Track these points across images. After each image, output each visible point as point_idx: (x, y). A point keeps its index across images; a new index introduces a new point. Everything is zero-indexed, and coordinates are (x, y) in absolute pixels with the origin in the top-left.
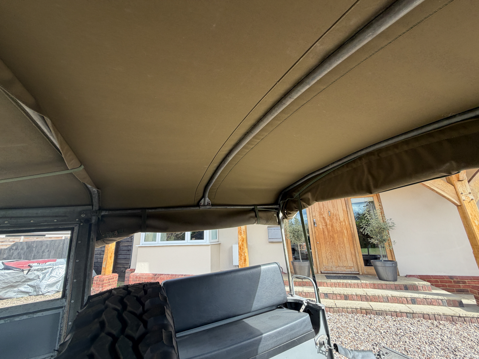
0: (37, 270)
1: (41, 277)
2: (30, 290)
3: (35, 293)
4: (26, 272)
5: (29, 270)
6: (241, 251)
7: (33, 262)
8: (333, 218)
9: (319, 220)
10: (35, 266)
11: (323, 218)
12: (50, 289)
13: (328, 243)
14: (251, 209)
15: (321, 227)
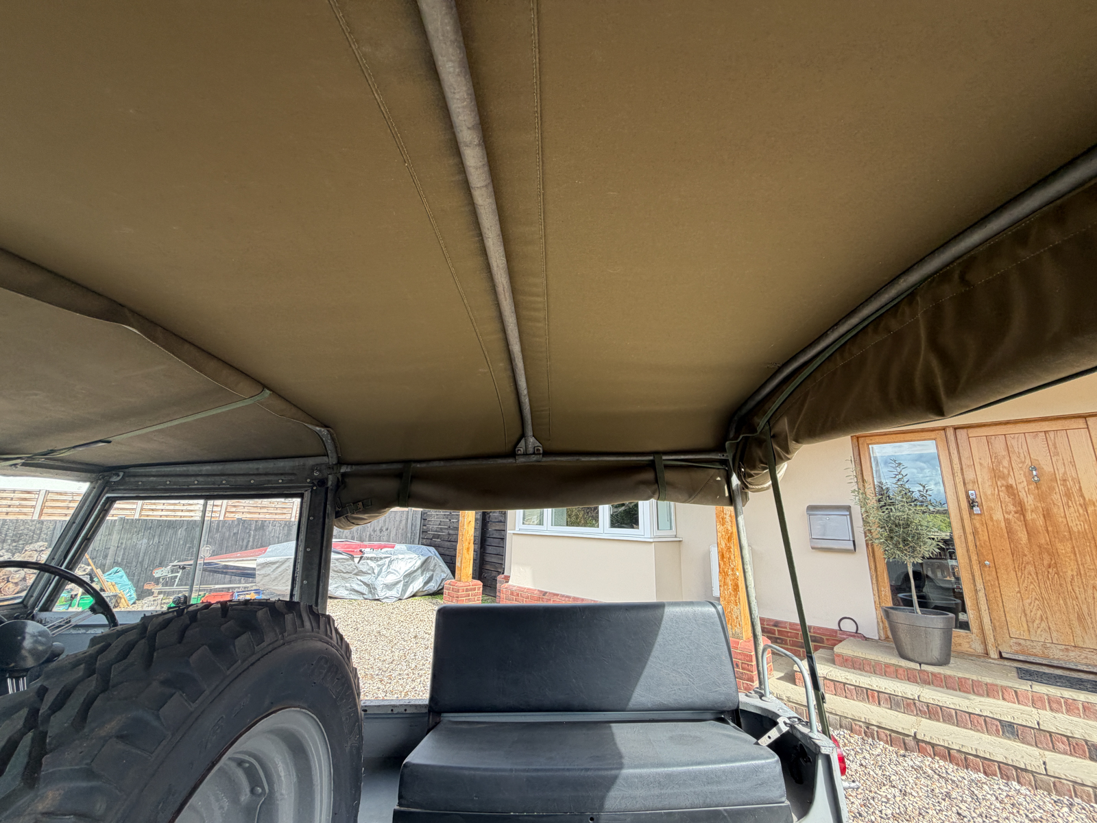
0: (371, 559)
1: (376, 571)
2: (364, 589)
3: (370, 596)
4: (356, 560)
5: (361, 558)
6: (724, 564)
7: (366, 547)
8: (1051, 489)
9: (993, 495)
10: (368, 552)
11: (1009, 487)
12: (389, 593)
13: (1031, 568)
14: (647, 463)
15: (998, 516)
